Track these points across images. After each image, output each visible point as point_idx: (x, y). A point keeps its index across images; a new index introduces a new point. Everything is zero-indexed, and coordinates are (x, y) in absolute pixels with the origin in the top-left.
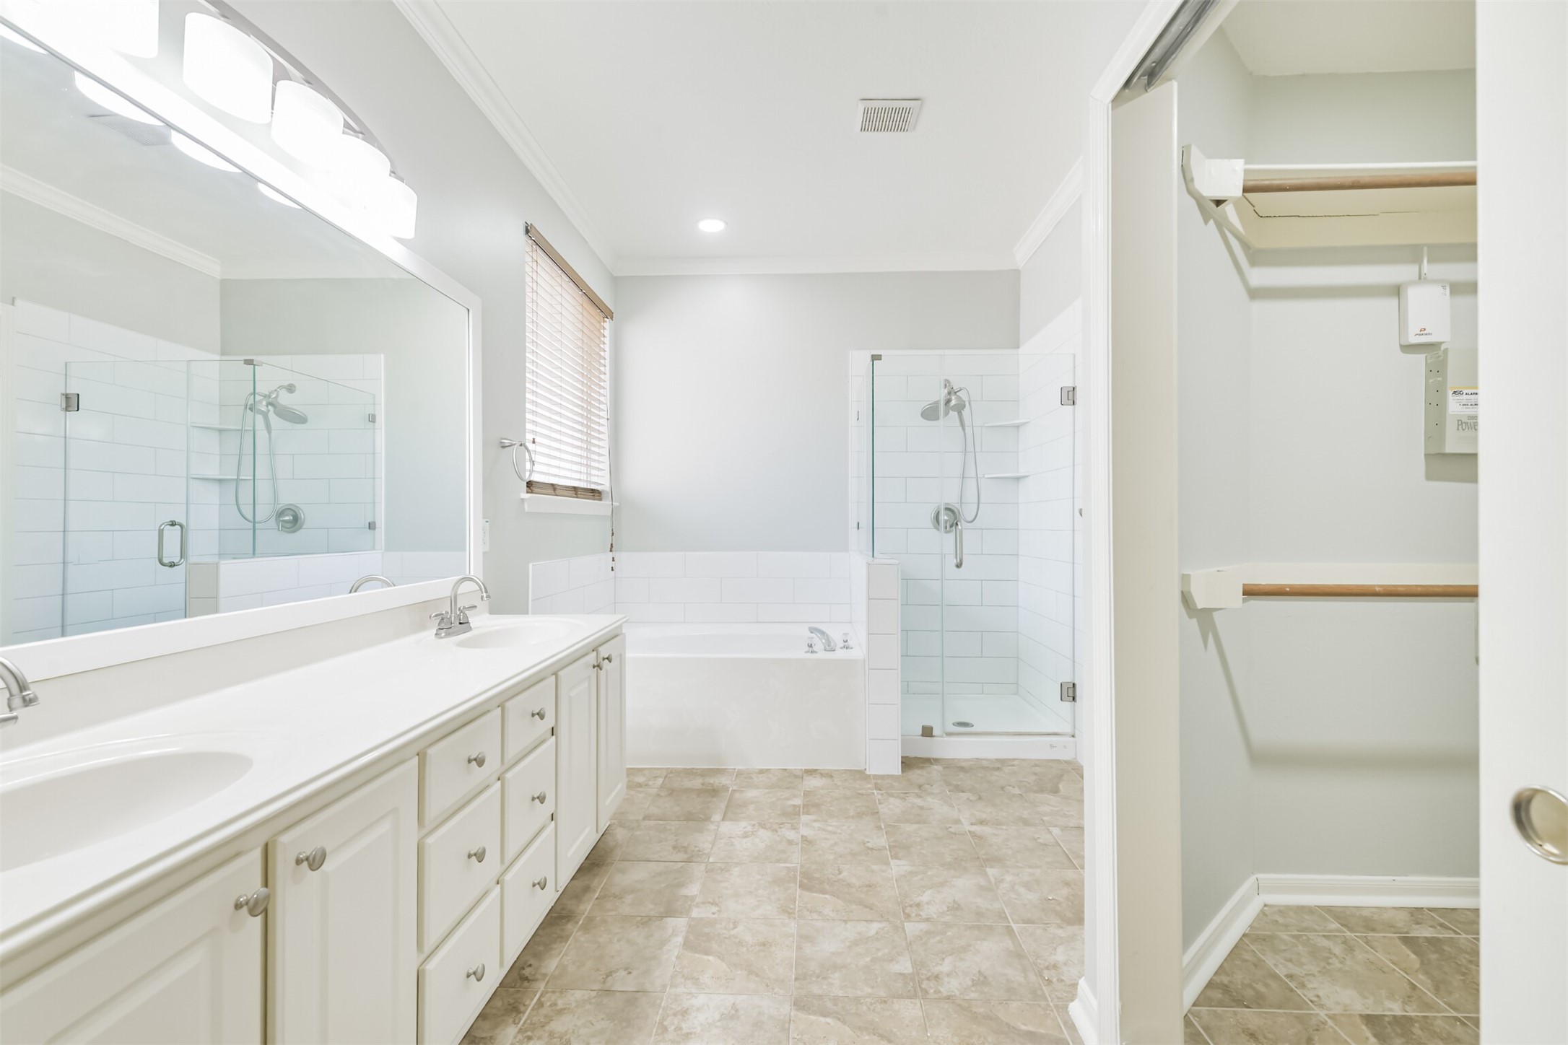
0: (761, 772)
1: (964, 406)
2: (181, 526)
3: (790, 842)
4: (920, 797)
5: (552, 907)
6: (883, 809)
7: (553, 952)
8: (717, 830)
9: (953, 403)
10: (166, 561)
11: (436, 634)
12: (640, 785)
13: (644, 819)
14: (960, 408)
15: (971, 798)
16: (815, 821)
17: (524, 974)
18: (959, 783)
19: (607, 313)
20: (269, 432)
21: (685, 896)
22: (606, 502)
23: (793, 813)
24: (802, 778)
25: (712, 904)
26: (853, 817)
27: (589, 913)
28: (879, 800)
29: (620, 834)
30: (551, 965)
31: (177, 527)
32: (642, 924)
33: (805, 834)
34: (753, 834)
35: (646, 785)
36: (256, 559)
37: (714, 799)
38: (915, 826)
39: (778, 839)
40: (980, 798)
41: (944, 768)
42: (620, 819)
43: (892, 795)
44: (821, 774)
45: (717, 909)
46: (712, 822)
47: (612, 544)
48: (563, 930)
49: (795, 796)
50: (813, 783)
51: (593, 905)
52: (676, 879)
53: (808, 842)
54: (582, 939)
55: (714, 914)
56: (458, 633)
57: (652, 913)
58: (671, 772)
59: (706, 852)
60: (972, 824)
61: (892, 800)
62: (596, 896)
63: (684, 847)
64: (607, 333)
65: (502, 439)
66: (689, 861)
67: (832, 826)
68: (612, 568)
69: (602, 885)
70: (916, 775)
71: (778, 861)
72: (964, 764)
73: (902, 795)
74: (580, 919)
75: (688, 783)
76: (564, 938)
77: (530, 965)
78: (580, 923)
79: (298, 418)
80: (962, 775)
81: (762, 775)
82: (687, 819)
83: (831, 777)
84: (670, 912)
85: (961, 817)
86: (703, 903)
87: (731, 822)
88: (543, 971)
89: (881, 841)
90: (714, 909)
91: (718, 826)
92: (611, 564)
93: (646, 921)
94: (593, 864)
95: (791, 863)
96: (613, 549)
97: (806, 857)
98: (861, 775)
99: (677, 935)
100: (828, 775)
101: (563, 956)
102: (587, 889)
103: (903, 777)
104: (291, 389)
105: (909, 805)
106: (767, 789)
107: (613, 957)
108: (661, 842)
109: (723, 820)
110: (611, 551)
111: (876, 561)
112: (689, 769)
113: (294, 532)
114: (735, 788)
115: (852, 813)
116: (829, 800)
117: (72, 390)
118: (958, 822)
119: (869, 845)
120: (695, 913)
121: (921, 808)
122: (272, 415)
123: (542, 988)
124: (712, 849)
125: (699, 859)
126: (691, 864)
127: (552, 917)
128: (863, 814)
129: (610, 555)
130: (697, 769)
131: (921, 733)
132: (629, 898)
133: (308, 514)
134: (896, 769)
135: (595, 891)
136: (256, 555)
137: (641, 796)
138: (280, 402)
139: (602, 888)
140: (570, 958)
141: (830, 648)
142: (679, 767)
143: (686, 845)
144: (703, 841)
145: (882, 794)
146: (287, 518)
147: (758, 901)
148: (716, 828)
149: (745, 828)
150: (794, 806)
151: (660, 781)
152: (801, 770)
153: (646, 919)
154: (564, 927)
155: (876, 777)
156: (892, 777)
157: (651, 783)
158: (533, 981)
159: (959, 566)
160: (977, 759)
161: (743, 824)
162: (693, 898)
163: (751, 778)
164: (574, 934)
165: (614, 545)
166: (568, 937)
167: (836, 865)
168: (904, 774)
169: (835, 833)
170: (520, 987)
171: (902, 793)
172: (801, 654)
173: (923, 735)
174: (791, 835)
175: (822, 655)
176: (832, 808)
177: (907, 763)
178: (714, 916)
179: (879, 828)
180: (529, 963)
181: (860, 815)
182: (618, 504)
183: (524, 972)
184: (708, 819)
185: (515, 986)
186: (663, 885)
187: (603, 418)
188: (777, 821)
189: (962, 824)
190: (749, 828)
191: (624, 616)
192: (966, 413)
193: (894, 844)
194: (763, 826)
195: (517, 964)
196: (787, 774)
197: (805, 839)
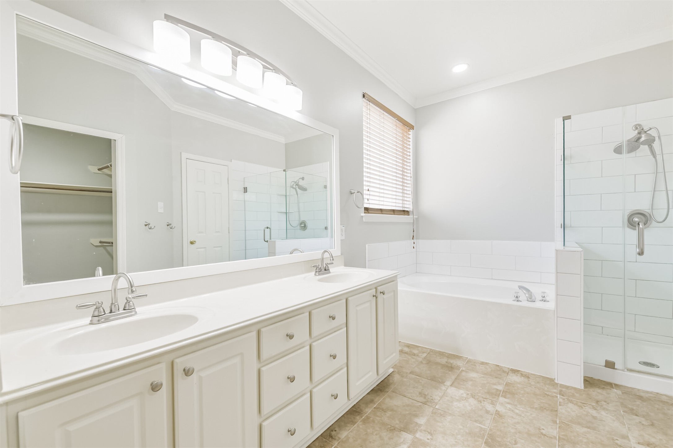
0: (483, 363)
1: (654, 140)
2: (270, 228)
3: (487, 412)
4: (595, 409)
5: (354, 405)
6: (562, 410)
7: (347, 428)
8: (446, 390)
9: (643, 139)
10: (266, 240)
11: (315, 274)
12: (414, 355)
13: (410, 373)
14: (650, 142)
15: (644, 423)
16: (508, 403)
17: (332, 434)
18: (635, 408)
19: (411, 127)
20: (297, 195)
21: (416, 423)
22: (411, 216)
23: (496, 394)
24: (508, 373)
25: (429, 433)
26: (536, 409)
27: (368, 414)
28: (560, 402)
29: (396, 377)
30: (343, 434)
31: (269, 229)
32: (390, 430)
33: (499, 409)
34: (465, 399)
35: (417, 355)
36: (287, 240)
37: (450, 373)
38: (586, 430)
39: (481, 407)
40: (652, 425)
41: (623, 393)
42: (398, 369)
43: (571, 402)
44: (522, 374)
45: (431, 437)
46: (445, 385)
47: (413, 236)
48: (354, 418)
49: (499, 384)
50: (514, 378)
51: (372, 411)
52: (415, 411)
53: (500, 415)
54: (361, 427)
55: (428, 439)
56: (323, 274)
57: (397, 426)
58: (432, 352)
59: (436, 401)
60: (639, 443)
61: (570, 405)
62: (374, 406)
63: (425, 395)
64: (411, 136)
65: (351, 190)
66: (425, 403)
67: (519, 410)
68: (414, 247)
69: (379, 402)
70: (596, 393)
71: (476, 421)
72: (642, 394)
73: (580, 404)
74: (363, 416)
75: (438, 360)
76: (354, 423)
77: (336, 431)
78: (363, 418)
79: (304, 189)
80: (638, 402)
81: (482, 365)
82: (432, 380)
83: (528, 377)
84: (405, 429)
85: (629, 435)
86: (424, 431)
87: (455, 388)
88: (339, 436)
89: (554, 432)
90: (429, 437)
91: (447, 389)
92: (413, 245)
93: (392, 429)
94: (379, 389)
95: (484, 426)
96: (414, 238)
97: (495, 425)
98: (551, 382)
99: (405, 444)
100: (527, 376)
101: (350, 432)
102: (372, 401)
103: (584, 391)
104: (303, 179)
105: (584, 413)
106: (482, 374)
107: (370, 442)
108: (414, 388)
109: (451, 386)
110: (413, 239)
111: (567, 249)
112: (442, 352)
113: (305, 230)
114: (464, 369)
115: (536, 406)
116: (522, 392)
117: (245, 186)
118: (625, 437)
119: (544, 432)
120: (418, 435)
121: (595, 418)
122: (297, 189)
123: (336, 445)
124: (439, 401)
125: (430, 404)
126: (425, 405)
127: (353, 410)
128: (545, 409)
129: (413, 241)
130: (446, 353)
131: (604, 364)
132: (389, 413)
133: (309, 224)
134: (580, 385)
135: (375, 404)
136: (287, 238)
137: (413, 360)
138: (299, 184)
139: (379, 403)
140: (352, 434)
141: (531, 299)
142: (437, 350)
143: (426, 394)
144: (436, 394)
145: (564, 399)
146: (302, 225)
147: (456, 442)
148: (446, 389)
149: (462, 394)
150: (497, 390)
151: (425, 355)
152: (509, 368)
153: (392, 428)
154: (355, 417)
155: (562, 386)
156: (575, 389)
157: (420, 355)
158: (334, 439)
159: (641, 253)
160: (658, 393)
161: (461, 392)
162: (420, 426)
163: (475, 366)
164: (358, 422)
165: (414, 236)
166: (356, 423)
167: (514, 437)
168: (587, 389)
169: (520, 416)
170: (328, 440)
171: (581, 402)
172: (510, 301)
173: (606, 366)
174: (489, 407)
175: (525, 303)
176: (523, 399)
177: (589, 382)
178: (428, 441)
179: (555, 422)
180: (336, 429)
181: (542, 409)
182: (417, 217)
183: (332, 433)
184: (443, 382)
185: (326, 438)
186: (407, 412)
187: (409, 177)
188: (483, 396)
189: (629, 440)
190: (465, 395)
191: (398, 272)
192: (656, 145)
193: (563, 437)
194: (473, 396)
195: (331, 427)
196: (499, 369)
197: (498, 413)
